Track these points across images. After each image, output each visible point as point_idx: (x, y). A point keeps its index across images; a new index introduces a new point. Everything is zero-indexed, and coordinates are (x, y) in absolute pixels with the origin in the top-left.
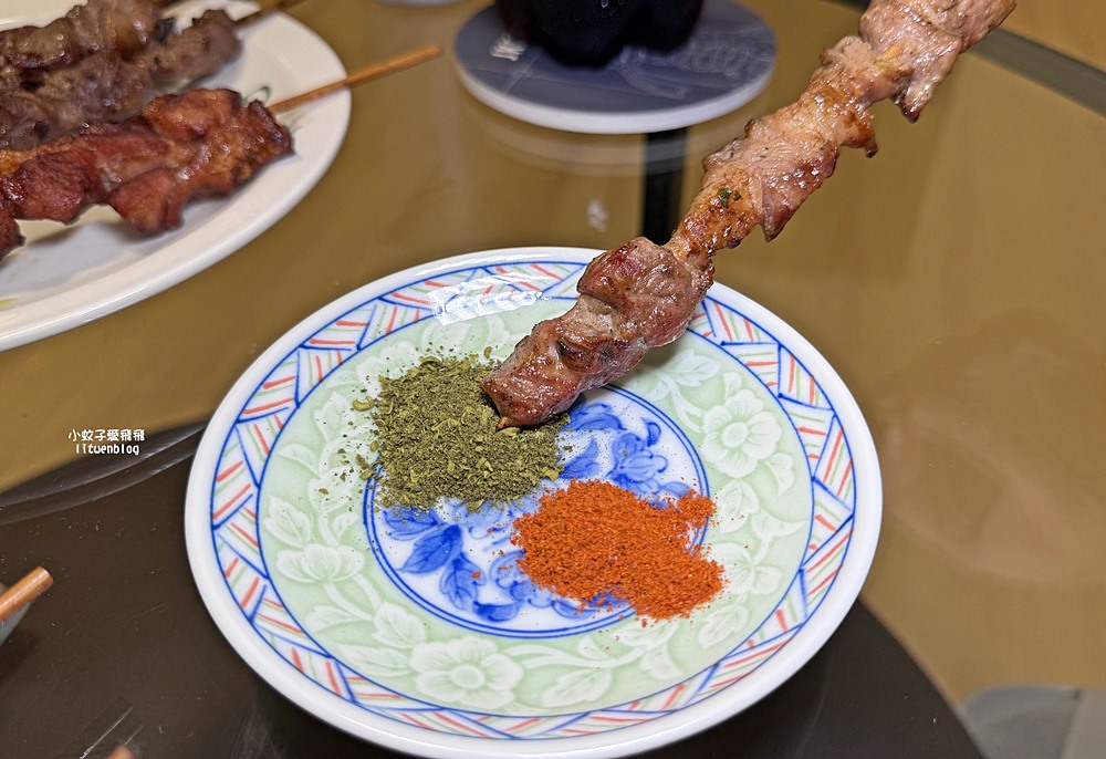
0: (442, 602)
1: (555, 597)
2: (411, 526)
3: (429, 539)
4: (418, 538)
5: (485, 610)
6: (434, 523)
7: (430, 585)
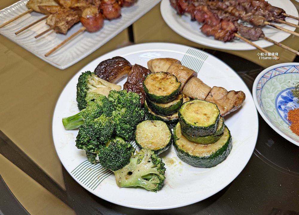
4: (288, 96)
6: (292, 98)
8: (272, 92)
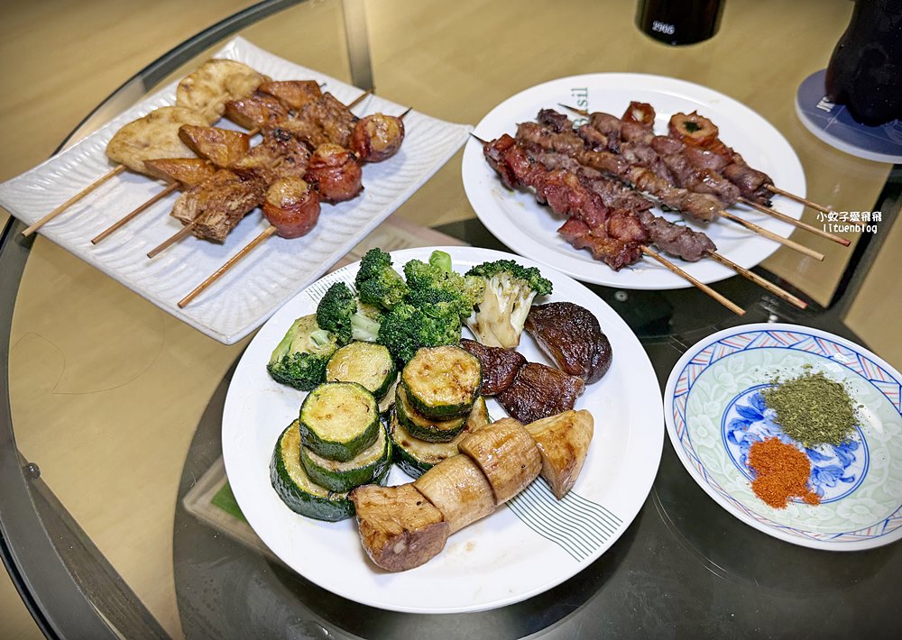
0: (729, 420)
1: (747, 456)
2: (756, 404)
3: (753, 410)
4: (752, 406)
5: (731, 434)
6: (761, 410)
7: (734, 415)
8: (715, 399)
